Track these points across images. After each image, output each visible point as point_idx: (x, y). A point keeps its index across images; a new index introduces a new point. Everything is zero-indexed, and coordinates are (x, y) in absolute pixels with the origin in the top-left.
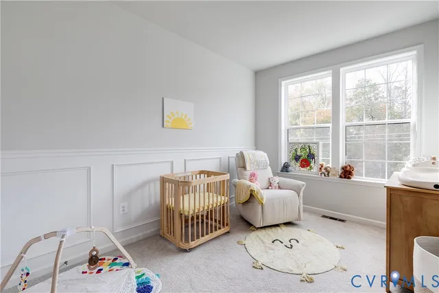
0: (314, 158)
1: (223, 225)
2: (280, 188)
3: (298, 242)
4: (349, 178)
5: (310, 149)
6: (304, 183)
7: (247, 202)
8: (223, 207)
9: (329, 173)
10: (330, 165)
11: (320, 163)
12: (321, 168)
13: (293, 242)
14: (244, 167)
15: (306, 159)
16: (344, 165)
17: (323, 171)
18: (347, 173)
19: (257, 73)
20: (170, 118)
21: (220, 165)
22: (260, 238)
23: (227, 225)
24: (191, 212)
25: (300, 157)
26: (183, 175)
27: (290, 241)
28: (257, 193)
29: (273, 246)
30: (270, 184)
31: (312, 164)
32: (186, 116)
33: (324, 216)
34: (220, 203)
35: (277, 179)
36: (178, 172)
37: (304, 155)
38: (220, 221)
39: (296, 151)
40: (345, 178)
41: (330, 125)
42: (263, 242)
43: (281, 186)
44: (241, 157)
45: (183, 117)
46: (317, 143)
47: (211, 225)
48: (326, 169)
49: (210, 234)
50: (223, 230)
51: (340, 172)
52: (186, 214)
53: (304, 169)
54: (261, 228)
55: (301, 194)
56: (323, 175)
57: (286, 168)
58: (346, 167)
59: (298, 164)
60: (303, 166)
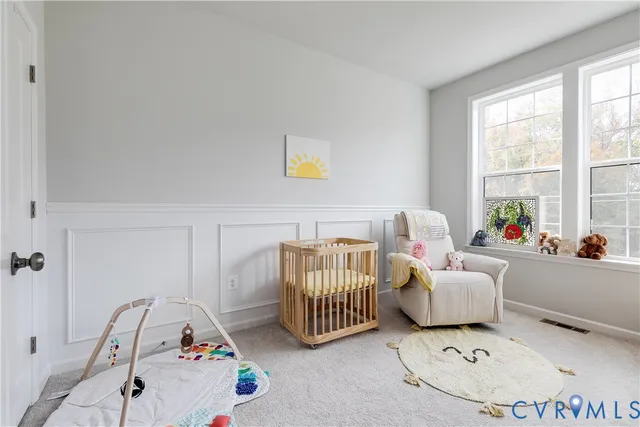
0: (529, 223)
1: (368, 317)
2: (464, 269)
3: (487, 354)
4: (596, 257)
5: (522, 209)
6: (505, 262)
7: (406, 287)
8: (368, 291)
9: (556, 248)
10: (560, 236)
11: (542, 231)
12: (542, 241)
13: (479, 354)
14: (407, 236)
15: (515, 225)
16: (588, 234)
17: (546, 244)
18: (592, 248)
19: (433, 93)
20: (296, 164)
21: (371, 231)
22: (424, 343)
23: (374, 318)
24: (317, 293)
25: (504, 221)
26: (312, 243)
27: (474, 352)
28: (421, 272)
29: (443, 355)
30: (449, 263)
31: (526, 234)
32: (318, 159)
33: (547, 321)
34: (363, 284)
35: (461, 256)
36: (307, 238)
37: (512, 218)
38: (361, 311)
39: (497, 211)
40: (588, 257)
41: (559, 167)
42: (428, 349)
43: (467, 267)
44: (402, 220)
45: (314, 162)
46: (535, 199)
47: (348, 315)
48: (551, 241)
49: (346, 329)
50: (366, 325)
51: (579, 246)
52: (310, 295)
53: (513, 242)
54: (429, 328)
55: (501, 279)
56: (545, 251)
57: (479, 240)
58: (590, 238)
59: (502, 233)
60: (509, 236)
